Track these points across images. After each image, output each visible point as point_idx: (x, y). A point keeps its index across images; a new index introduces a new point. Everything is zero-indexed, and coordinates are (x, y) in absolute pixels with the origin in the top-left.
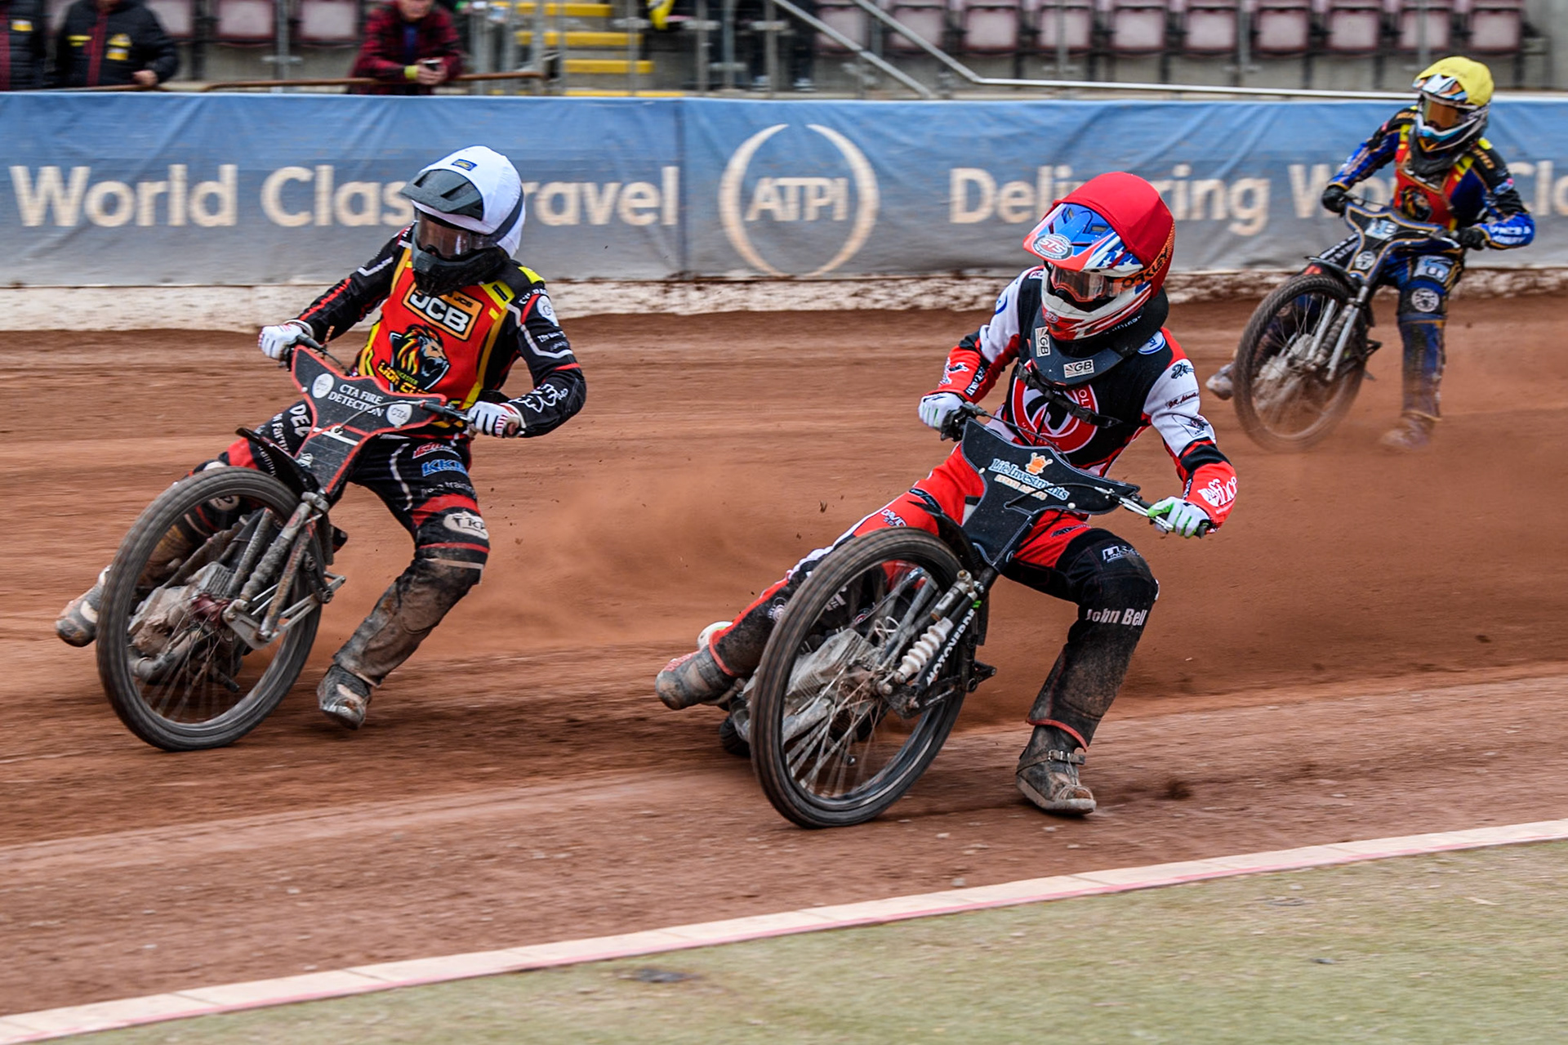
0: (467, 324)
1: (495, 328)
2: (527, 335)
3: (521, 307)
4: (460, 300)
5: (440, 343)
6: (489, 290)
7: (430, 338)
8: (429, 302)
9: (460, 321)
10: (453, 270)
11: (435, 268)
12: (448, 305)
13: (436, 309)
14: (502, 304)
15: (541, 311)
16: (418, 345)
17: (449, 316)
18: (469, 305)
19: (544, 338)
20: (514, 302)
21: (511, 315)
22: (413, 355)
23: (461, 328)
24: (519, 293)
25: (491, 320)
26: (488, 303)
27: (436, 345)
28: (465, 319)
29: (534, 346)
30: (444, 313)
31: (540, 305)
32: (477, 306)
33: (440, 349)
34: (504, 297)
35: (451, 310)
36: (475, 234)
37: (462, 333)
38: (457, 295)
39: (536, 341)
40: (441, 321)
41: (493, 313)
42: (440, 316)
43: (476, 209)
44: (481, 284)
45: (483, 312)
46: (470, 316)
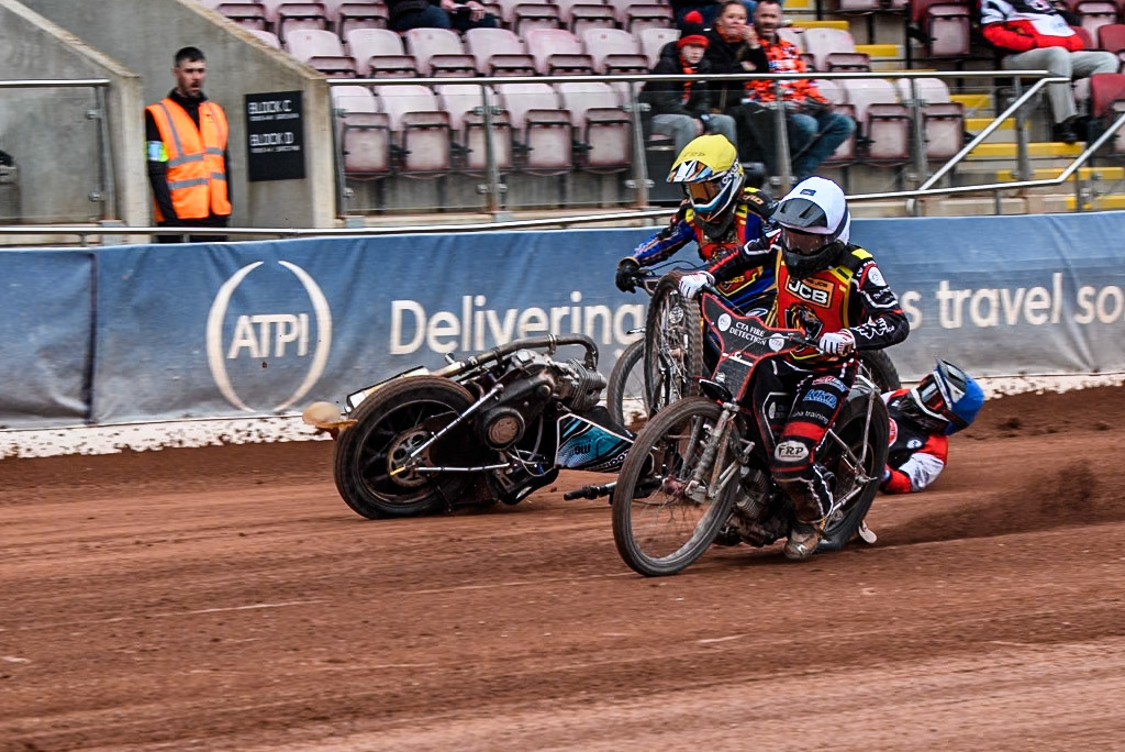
0: (827, 298)
1: (847, 296)
2: (868, 296)
3: (858, 279)
4: (819, 284)
5: (813, 312)
6: (834, 272)
7: (806, 310)
8: (800, 287)
10: (811, 262)
11: (801, 262)
12: (812, 289)
13: (805, 291)
14: (846, 279)
15: (873, 281)
16: (799, 316)
17: (814, 295)
18: (825, 285)
19: (877, 295)
20: (854, 277)
21: (853, 285)
22: (798, 322)
24: (855, 271)
25: (842, 292)
26: (837, 283)
28: (825, 295)
29: (873, 304)
30: (811, 294)
31: (870, 277)
32: (831, 286)
34: (847, 277)
35: (815, 292)
36: (823, 236)
37: (826, 304)
38: (816, 281)
39: (873, 298)
40: (810, 299)
41: (842, 288)
42: (809, 296)
43: (823, 221)
44: (830, 267)
45: (836, 288)
46: (828, 293)
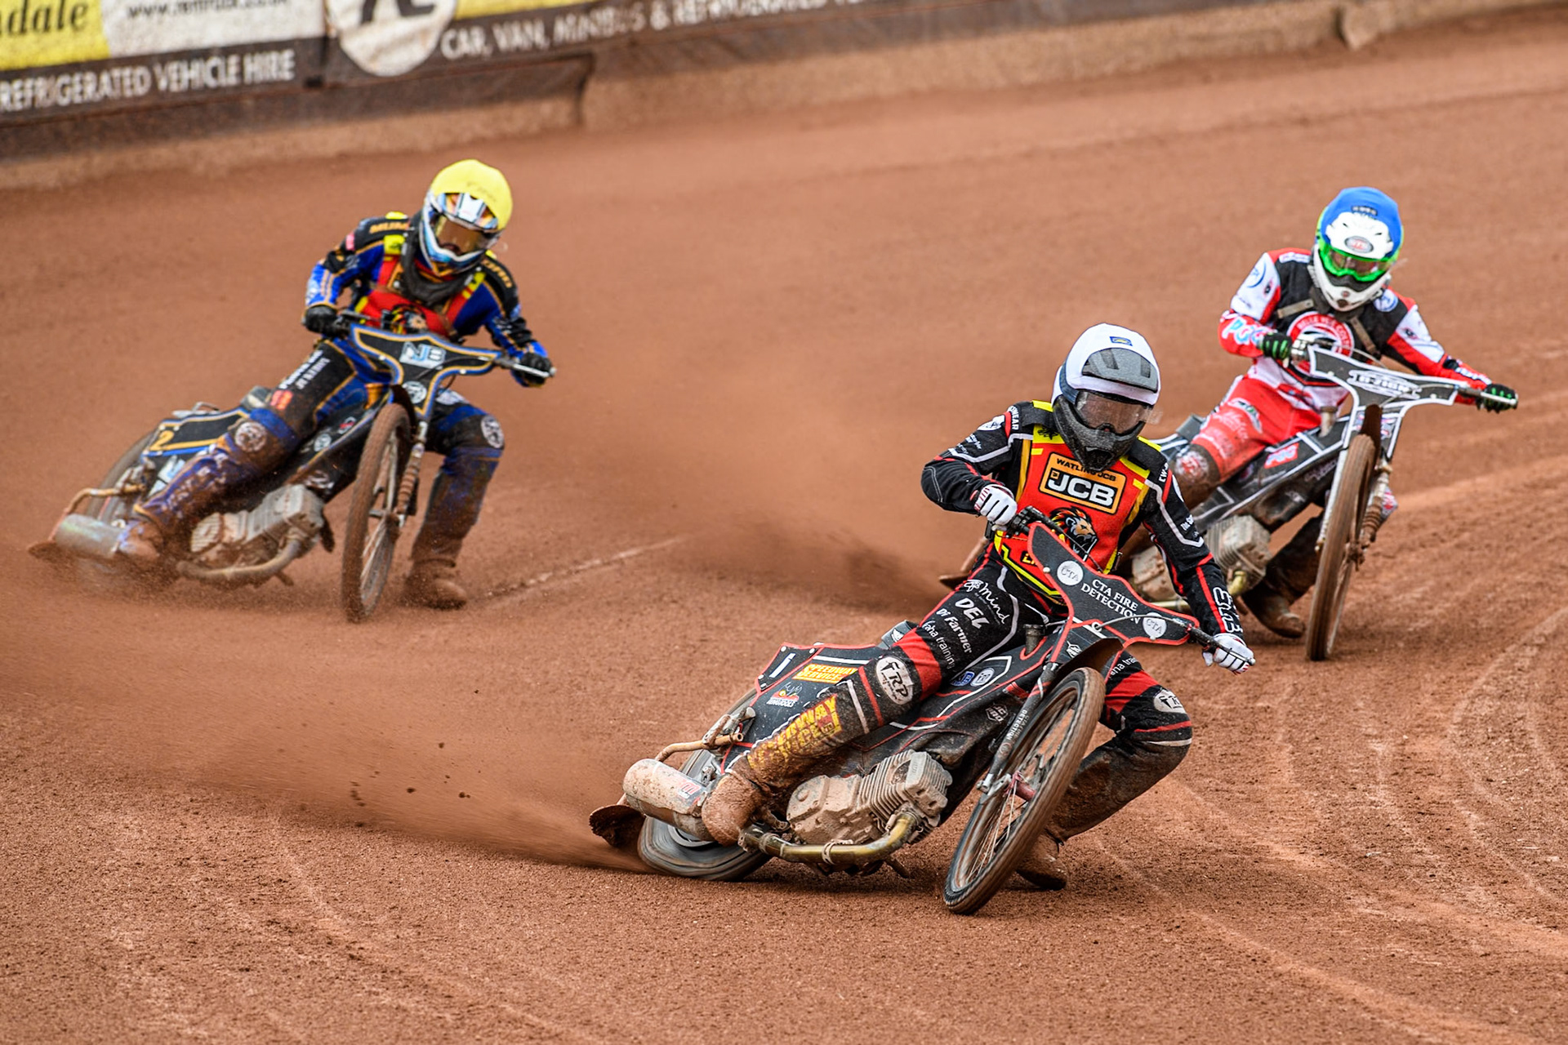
0: (1113, 498)
5: (1089, 520)
7: (1078, 517)
9: (1105, 496)
12: (1093, 483)
13: (1080, 488)
17: (1095, 492)
23: (1108, 502)
26: (1130, 476)
27: (1085, 523)
28: (1111, 492)
30: (1090, 491)
32: (1121, 480)
33: (1089, 526)
37: (1110, 507)
40: (1087, 500)
42: (1085, 495)
46: (1115, 490)
